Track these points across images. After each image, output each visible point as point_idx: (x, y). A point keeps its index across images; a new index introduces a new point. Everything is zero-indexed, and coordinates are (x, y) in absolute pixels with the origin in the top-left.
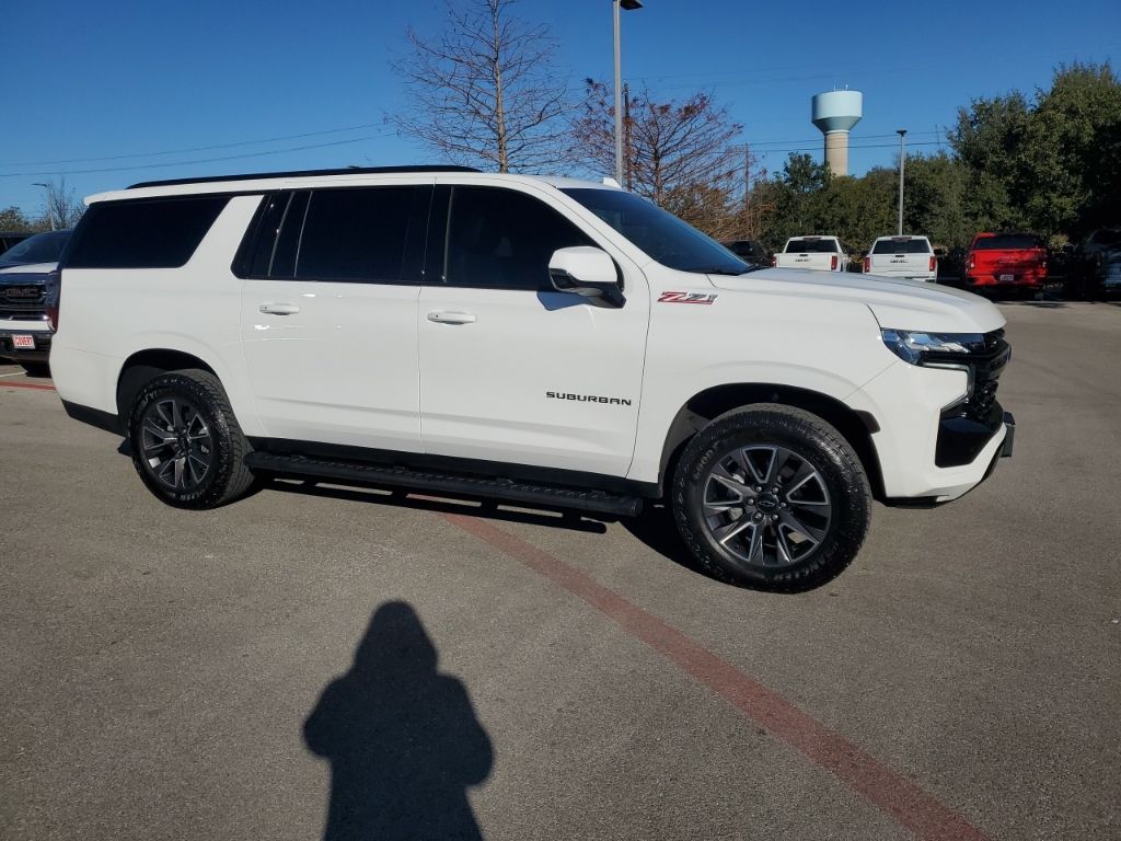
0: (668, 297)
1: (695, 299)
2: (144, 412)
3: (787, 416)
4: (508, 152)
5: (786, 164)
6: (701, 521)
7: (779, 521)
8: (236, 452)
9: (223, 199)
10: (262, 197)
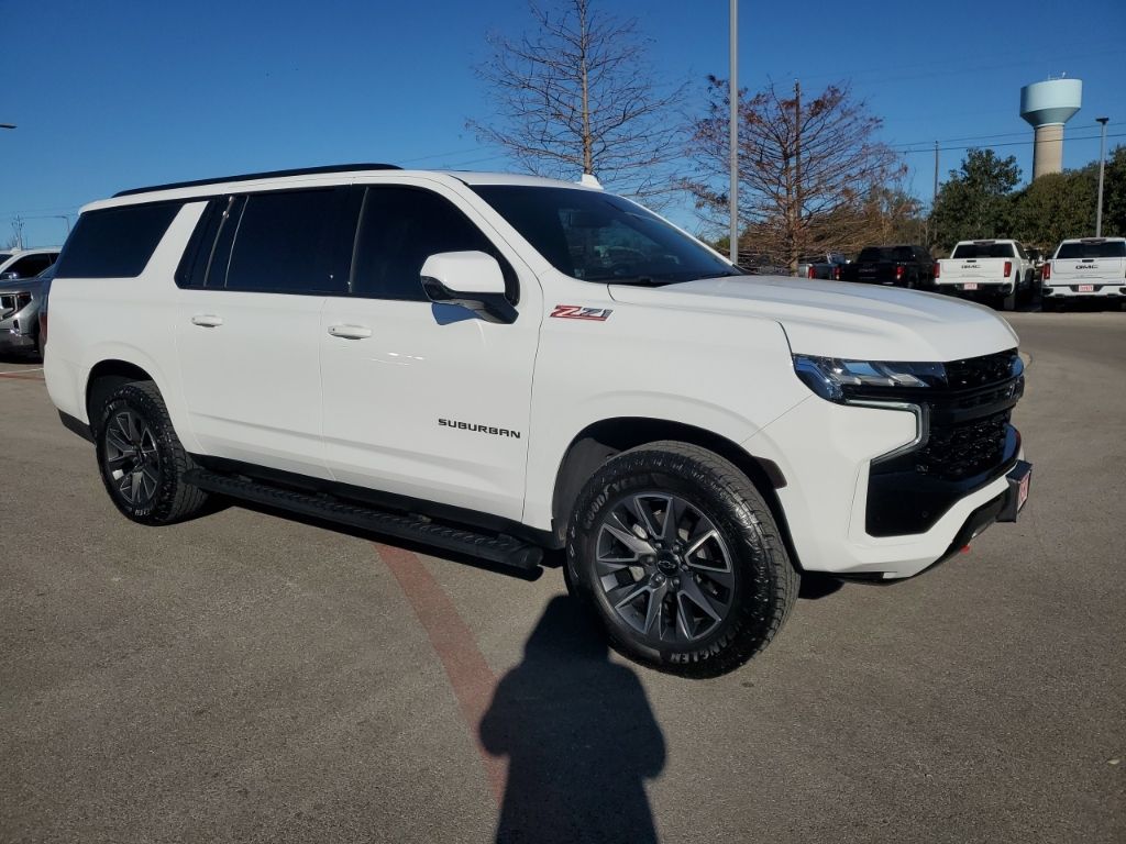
0: (562, 311)
1: (588, 314)
2: (106, 425)
3: (683, 458)
4: (593, 154)
5: (964, 161)
6: (595, 578)
7: (679, 587)
8: (179, 469)
9: (176, 206)
10: (207, 202)
